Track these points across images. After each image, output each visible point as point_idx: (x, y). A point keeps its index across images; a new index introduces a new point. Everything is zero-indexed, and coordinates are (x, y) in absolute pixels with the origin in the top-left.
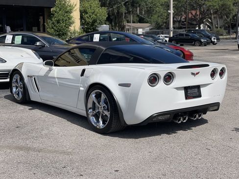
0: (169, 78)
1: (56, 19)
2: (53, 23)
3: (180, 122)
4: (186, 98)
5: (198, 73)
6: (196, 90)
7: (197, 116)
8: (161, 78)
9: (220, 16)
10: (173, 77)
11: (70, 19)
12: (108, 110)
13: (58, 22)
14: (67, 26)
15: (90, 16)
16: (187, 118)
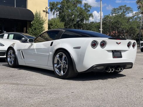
0: (103, 44)
1: (34, 27)
2: (32, 30)
3: (110, 72)
4: (113, 58)
5: (120, 43)
6: (119, 53)
7: (120, 69)
8: (98, 44)
9: (129, 34)
10: (106, 44)
11: (42, 28)
12: (66, 64)
13: (35, 29)
14: (40, 32)
15: (54, 27)
16: (114, 70)
